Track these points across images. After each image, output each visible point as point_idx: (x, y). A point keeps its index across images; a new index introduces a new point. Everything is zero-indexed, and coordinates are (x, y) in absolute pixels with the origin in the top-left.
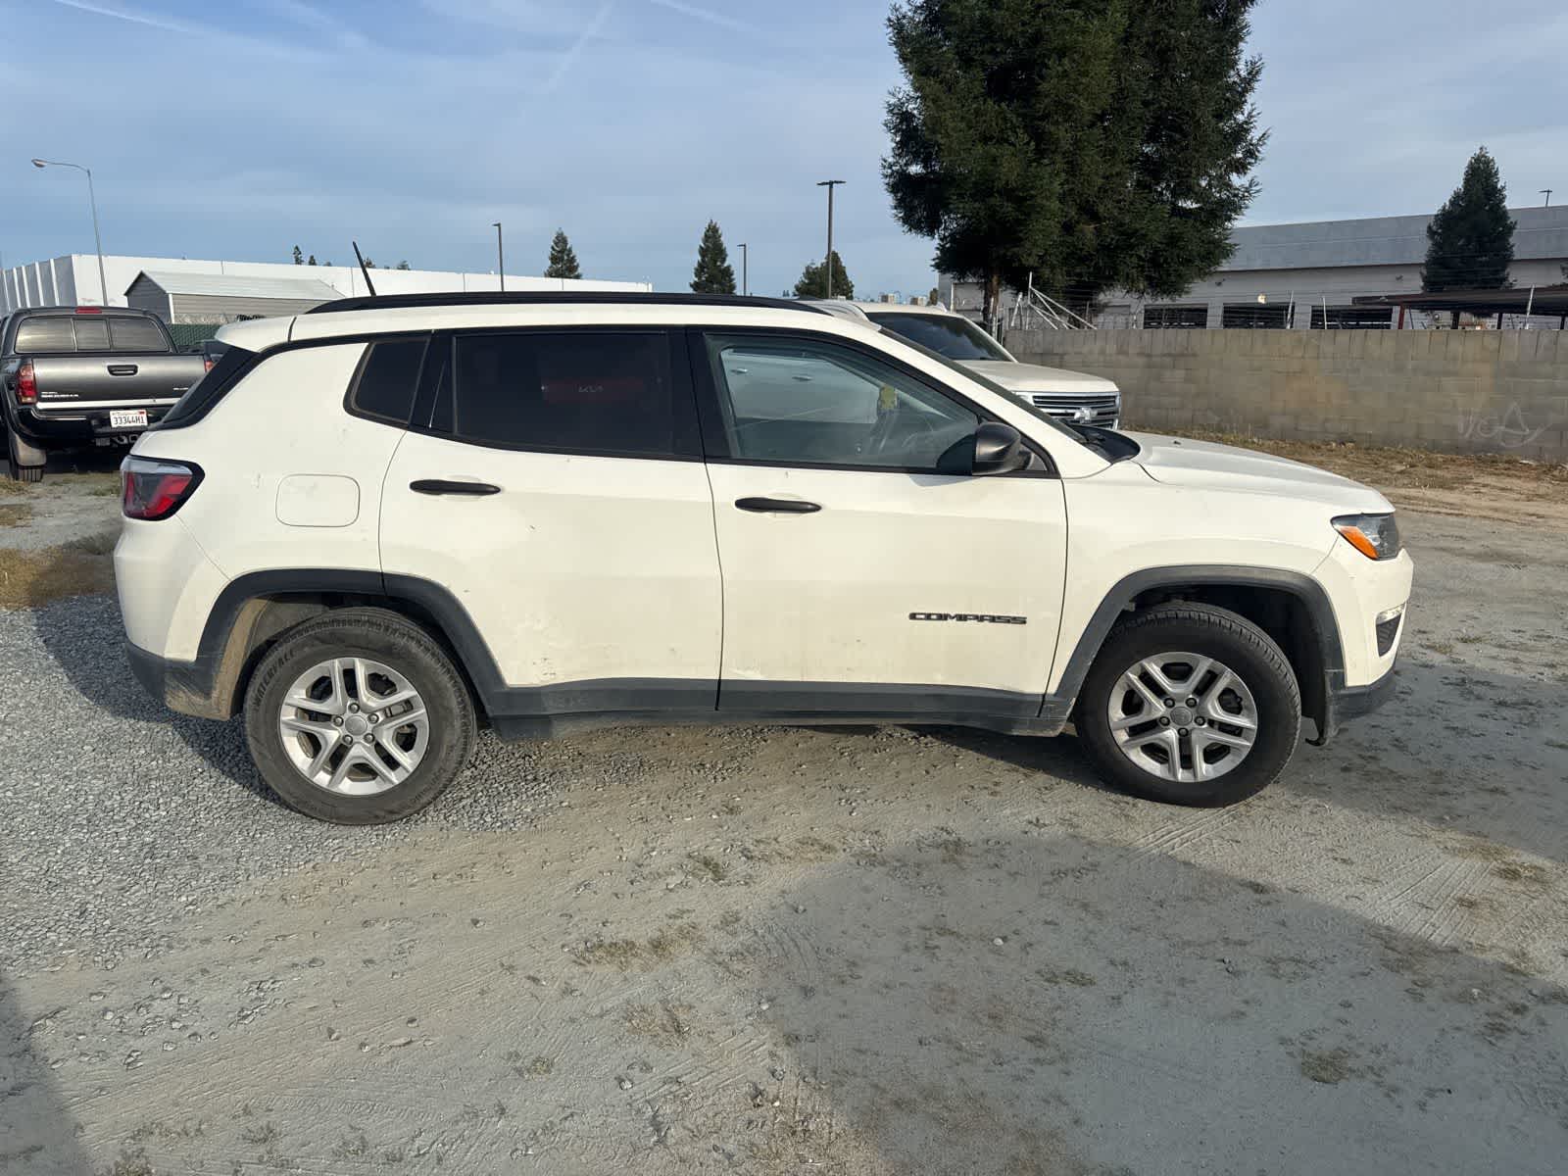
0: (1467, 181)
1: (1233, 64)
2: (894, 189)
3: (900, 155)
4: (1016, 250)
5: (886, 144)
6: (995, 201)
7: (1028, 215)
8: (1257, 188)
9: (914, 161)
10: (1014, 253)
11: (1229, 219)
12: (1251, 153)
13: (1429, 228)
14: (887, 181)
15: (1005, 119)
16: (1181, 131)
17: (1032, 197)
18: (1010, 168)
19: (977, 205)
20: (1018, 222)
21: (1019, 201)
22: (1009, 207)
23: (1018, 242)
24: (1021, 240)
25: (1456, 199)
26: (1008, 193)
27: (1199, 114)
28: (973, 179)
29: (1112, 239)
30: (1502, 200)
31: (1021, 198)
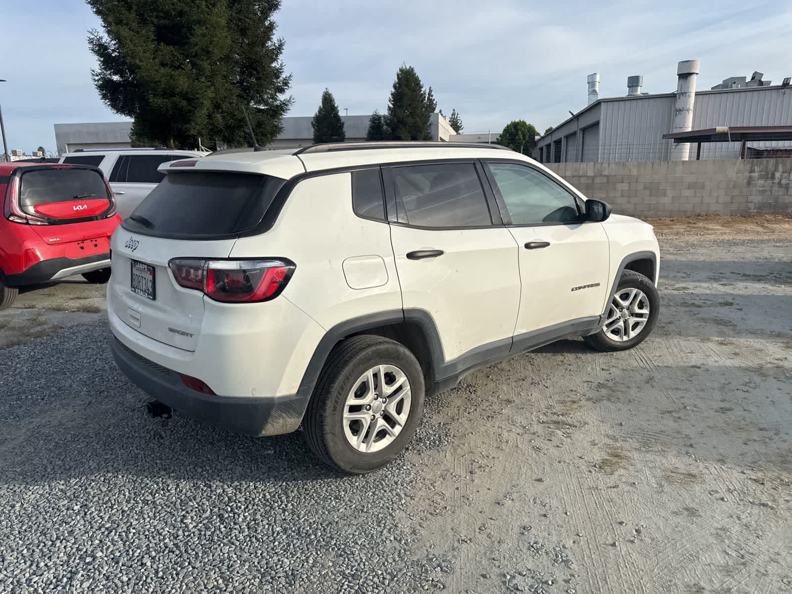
0: (323, 103)
1: (269, 39)
2: (101, 88)
3: (105, 69)
4: (188, 126)
5: (95, 63)
6: (176, 99)
7: (195, 108)
8: (293, 101)
9: (115, 74)
10: (187, 128)
11: (281, 114)
12: (286, 83)
13: (312, 123)
14: (96, 83)
15: (173, 55)
16: (255, 69)
17: (198, 98)
18: (183, 83)
19: (166, 100)
20: (190, 111)
21: (189, 100)
22: (184, 103)
23: (188, 121)
24: (190, 120)
25: (320, 111)
26: (184, 96)
27: (264, 63)
28: (162, 86)
29: (232, 122)
30: (338, 112)
31: (191, 99)
